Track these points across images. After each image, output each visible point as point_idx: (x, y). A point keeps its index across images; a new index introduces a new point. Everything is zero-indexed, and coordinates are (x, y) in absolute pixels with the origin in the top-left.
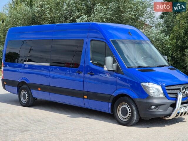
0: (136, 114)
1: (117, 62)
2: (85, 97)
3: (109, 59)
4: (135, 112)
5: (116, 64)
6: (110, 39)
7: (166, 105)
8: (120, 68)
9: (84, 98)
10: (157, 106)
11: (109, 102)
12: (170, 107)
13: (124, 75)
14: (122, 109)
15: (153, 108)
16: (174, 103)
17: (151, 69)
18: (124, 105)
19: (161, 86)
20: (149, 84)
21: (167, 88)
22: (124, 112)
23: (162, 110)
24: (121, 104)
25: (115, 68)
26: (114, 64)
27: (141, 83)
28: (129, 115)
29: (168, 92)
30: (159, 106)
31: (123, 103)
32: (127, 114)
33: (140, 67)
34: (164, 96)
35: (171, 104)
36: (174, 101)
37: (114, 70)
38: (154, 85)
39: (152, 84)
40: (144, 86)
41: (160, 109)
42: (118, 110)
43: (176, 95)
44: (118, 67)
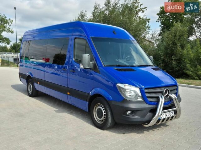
0: (110, 117)
1: (95, 60)
2: (69, 93)
3: (86, 56)
4: (110, 116)
5: (93, 62)
6: (90, 36)
7: (145, 111)
8: (97, 66)
9: (67, 94)
10: (134, 111)
11: (86, 101)
12: (149, 113)
13: (100, 74)
14: (97, 110)
15: (129, 113)
16: (155, 108)
17: (131, 68)
18: (100, 106)
19: (139, 88)
20: (125, 86)
21: (146, 91)
22: (100, 114)
23: (138, 116)
24: (97, 104)
25: (92, 66)
26: (91, 62)
27: (117, 84)
28: (104, 117)
29: (147, 95)
30: (135, 112)
31: (99, 104)
32: (102, 116)
33: (119, 66)
34: (143, 101)
35: (151, 109)
36: (155, 106)
37: (91, 68)
38: (131, 86)
39: (128, 86)
40: (119, 87)
41: (137, 116)
42: (94, 110)
43: (157, 99)
44: (95, 66)
